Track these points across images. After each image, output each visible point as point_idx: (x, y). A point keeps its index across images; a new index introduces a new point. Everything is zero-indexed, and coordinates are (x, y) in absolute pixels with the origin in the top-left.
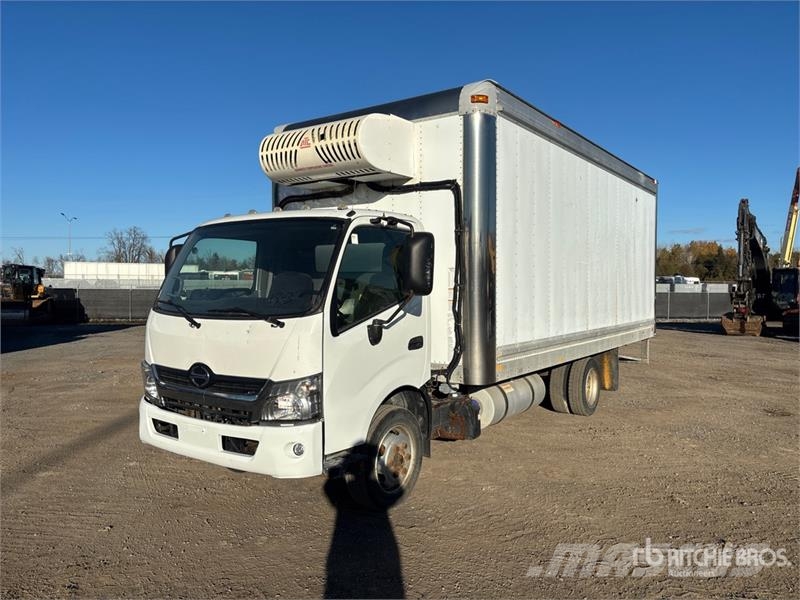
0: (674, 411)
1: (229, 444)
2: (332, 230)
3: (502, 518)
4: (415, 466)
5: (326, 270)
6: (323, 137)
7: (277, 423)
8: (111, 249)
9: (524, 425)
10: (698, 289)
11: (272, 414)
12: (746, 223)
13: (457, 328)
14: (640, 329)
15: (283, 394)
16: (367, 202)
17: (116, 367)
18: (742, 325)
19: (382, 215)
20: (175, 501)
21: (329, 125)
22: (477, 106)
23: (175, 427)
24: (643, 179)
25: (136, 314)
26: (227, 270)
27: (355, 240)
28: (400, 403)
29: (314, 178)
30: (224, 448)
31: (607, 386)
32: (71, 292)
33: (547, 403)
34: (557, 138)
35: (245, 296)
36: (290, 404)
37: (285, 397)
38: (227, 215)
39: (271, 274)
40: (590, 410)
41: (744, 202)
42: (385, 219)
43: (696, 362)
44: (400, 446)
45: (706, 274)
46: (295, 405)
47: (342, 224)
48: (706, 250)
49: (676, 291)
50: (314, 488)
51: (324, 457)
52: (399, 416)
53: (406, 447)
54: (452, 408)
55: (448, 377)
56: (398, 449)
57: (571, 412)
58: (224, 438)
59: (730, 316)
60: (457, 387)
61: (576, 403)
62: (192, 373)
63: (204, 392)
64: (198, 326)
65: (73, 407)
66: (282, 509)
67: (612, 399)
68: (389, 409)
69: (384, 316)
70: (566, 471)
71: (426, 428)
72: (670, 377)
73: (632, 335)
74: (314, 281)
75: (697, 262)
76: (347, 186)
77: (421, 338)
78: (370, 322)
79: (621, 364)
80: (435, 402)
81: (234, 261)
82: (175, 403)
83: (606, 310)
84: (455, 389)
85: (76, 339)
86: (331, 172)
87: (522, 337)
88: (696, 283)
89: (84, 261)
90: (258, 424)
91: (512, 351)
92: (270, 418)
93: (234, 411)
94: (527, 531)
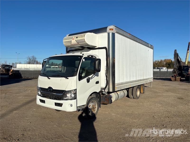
0: (157, 98)
1: (56, 104)
2: (79, 58)
3: (116, 121)
4: (97, 110)
5: (78, 67)
6: (77, 38)
7: (67, 100)
8: (28, 61)
9: (123, 101)
10: (166, 70)
11: (66, 98)
12: (176, 55)
13: (107, 79)
14: (150, 80)
15: (68, 93)
16: (87, 52)
17: (30, 88)
18: (175, 79)
19: (90, 55)
20: (44, 117)
21: (78, 35)
22: (111, 31)
23: (44, 101)
24: (150, 46)
25: (34, 76)
26: (55, 66)
27: (84, 60)
28: (94, 96)
29: (75, 46)
30: (55, 105)
31: (142, 92)
32: (18, 71)
33: (128, 96)
34: (129, 37)
35: (60, 72)
36: (70, 95)
37: (69, 94)
38: (56, 55)
39: (66, 67)
40: (138, 98)
41: (176, 50)
42: (91, 56)
43: (164, 87)
44: (94, 105)
45: (168, 67)
46: (71, 96)
47: (81, 57)
48: (168, 61)
49: (161, 71)
50: (75, 115)
51: (77, 107)
52: (93, 99)
53: (95, 105)
54: (106, 97)
55: (105, 90)
56: (93, 106)
57: (134, 98)
58: (55, 103)
59: (173, 77)
60: (107, 92)
61: (135, 96)
62: (48, 89)
63: (51, 93)
64: (50, 79)
65: (20, 97)
66: (68, 119)
67: (143, 96)
68: (91, 97)
69: (90, 76)
70: (131, 111)
71: (100, 101)
72: (157, 91)
73: (148, 81)
74: (75, 69)
75: (166, 64)
76: (82, 48)
77: (99, 81)
78: (87, 78)
79: (145, 87)
80: (102, 96)
81: (57, 64)
82: (44, 96)
83: (141, 75)
84: (106, 93)
85: (20, 82)
86: (79, 45)
87: (121, 81)
88: (166, 69)
89: (21, 64)
90: (62, 100)
91: (119, 84)
92: (65, 99)
93: (57, 97)
94: (121, 123)
